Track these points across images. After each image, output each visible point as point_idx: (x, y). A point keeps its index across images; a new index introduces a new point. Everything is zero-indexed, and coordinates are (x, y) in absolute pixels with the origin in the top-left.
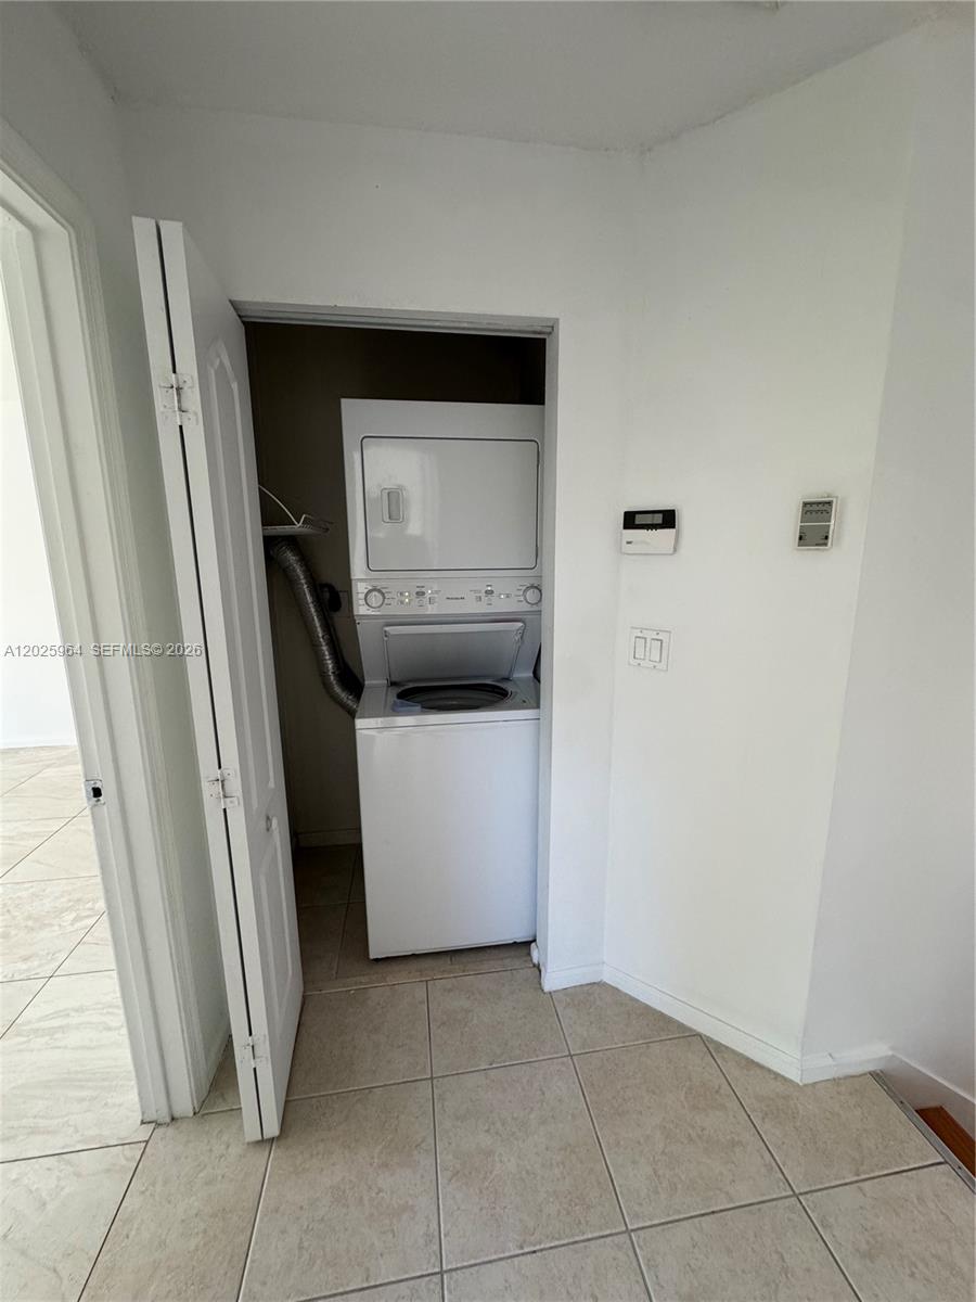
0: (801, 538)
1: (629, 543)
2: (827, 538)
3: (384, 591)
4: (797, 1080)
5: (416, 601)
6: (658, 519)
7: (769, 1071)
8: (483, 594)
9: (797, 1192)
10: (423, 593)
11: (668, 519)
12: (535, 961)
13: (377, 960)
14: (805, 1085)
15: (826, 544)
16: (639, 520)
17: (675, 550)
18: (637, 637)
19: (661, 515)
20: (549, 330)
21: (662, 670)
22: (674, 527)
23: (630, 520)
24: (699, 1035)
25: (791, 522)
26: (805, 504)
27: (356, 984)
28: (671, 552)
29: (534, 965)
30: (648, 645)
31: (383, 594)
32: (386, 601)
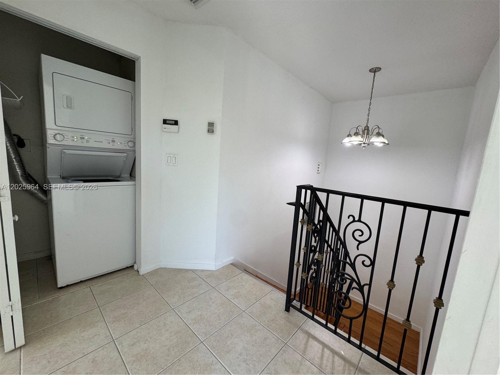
0: (208, 131)
1: (165, 128)
2: (213, 131)
3: (64, 135)
4: (215, 270)
5: (80, 141)
6: (173, 122)
7: (208, 270)
8: (111, 141)
9: (214, 287)
10: (84, 138)
11: (176, 123)
12: (136, 269)
13: (61, 288)
14: (216, 270)
15: (213, 133)
16: (167, 122)
17: (178, 132)
18: (168, 156)
19: (174, 121)
20: (137, 59)
21: (176, 166)
22: (178, 125)
23: (165, 122)
24: (191, 270)
25: (205, 127)
26: (209, 123)
27: (52, 297)
28: (177, 132)
29: (136, 271)
30: (171, 159)
31: (63, 136)
32: (65, 139)
